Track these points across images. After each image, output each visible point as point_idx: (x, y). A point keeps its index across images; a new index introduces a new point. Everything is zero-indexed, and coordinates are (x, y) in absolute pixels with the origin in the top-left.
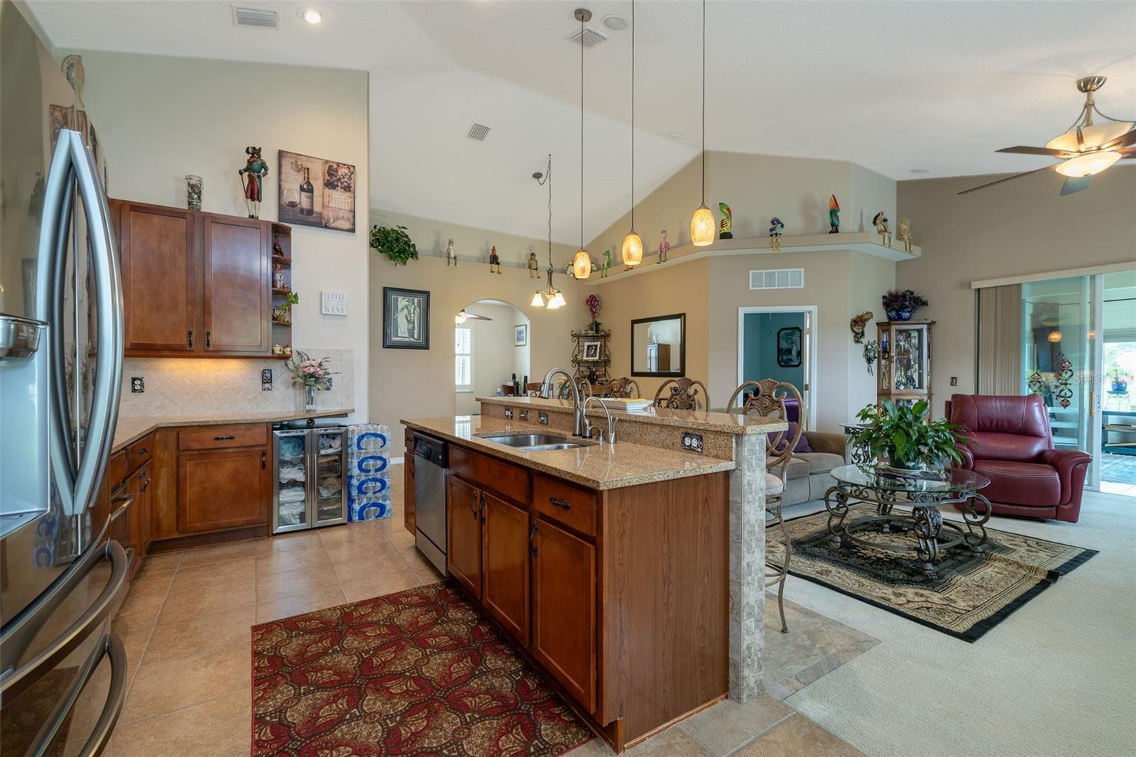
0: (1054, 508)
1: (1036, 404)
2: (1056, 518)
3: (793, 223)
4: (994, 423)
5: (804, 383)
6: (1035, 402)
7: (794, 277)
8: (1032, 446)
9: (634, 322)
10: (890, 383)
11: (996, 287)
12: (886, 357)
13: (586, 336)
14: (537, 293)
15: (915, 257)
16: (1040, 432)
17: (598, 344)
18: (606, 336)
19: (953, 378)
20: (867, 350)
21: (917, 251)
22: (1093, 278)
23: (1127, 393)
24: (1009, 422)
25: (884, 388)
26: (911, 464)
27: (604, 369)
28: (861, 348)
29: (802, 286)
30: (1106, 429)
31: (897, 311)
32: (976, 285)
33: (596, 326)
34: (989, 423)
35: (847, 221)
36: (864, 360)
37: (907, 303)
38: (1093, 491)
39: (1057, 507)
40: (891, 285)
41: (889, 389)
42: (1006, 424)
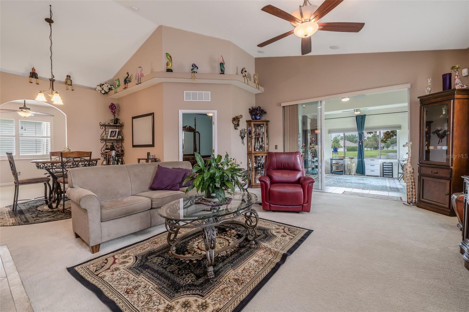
0: (301, 206)
1: (298, 156)
2: (302, 211)
3: (204, 68)
4: (283, 165)
5: (213, 149)
6: (298, 155)
7: (206, 96)
8: (296, 176)
9: (133, 118)
10: (252, 149)
11: (290, 105)
12: (250, 136)
13: (109, 126)
14: (41, 92)
15: (262, 92)
16: (299, 169)
17: (117, 130)
18: (121, 126)
19: (276, 146)
20: (241, 133)
21: (262, 90)
22: (321, 101)
23: (338, 152)
24: (288, 164)
25: (250, 151)
26: (214, 195)
27: (121, 144)
28: (238, 132)
29: (210, 100)
30: (332, 165)
31: (255, 116)
32: (283, 105)
33: (116, 121)
34: (281, 165)
35: (229, 69)
36: (240, 138)
37: (258, 112)
38: (322, 192)
39: (302, 205)
40: (253, 104)
41: (251, 151)
42: (287, 166)
